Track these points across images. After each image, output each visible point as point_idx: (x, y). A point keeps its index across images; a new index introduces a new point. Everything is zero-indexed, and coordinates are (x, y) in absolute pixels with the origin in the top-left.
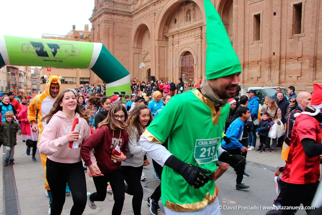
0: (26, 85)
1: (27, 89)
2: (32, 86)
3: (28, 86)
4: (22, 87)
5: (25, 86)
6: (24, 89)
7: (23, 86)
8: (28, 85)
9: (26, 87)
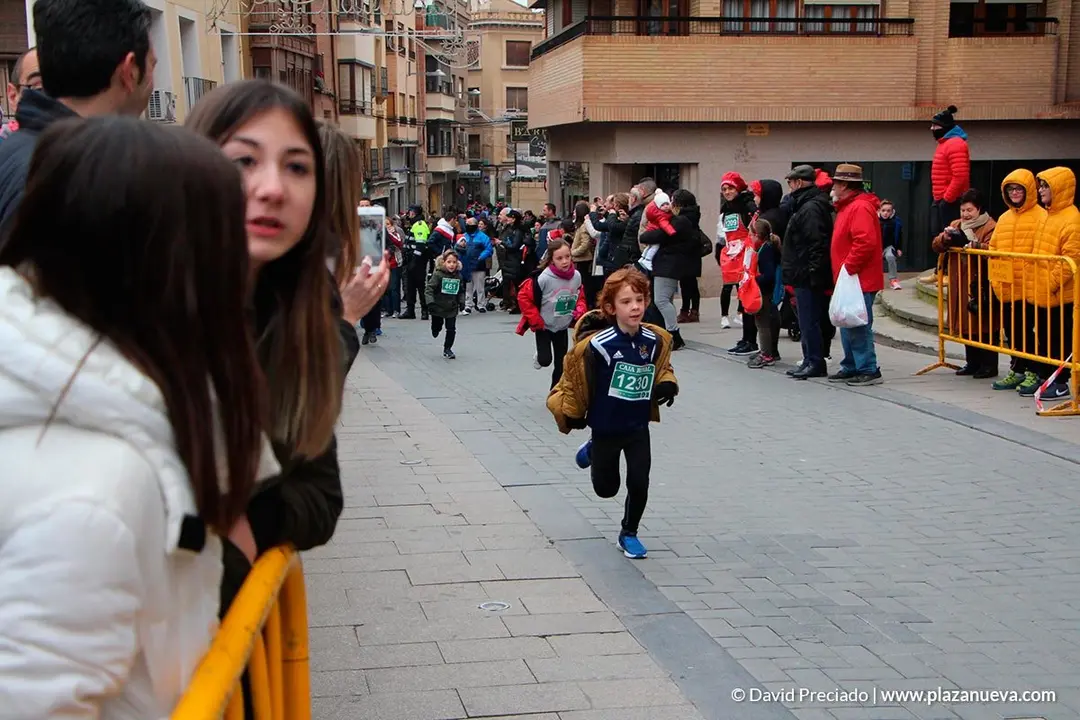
0: (383, 93)
1: (392, 121)
2: (421, 102)
3: (399, 99)
4: (359, 98)
5: (379, 101)
6: (374, 120)
7: (364, 92)
8: (400, 89)
9: (384, 108)
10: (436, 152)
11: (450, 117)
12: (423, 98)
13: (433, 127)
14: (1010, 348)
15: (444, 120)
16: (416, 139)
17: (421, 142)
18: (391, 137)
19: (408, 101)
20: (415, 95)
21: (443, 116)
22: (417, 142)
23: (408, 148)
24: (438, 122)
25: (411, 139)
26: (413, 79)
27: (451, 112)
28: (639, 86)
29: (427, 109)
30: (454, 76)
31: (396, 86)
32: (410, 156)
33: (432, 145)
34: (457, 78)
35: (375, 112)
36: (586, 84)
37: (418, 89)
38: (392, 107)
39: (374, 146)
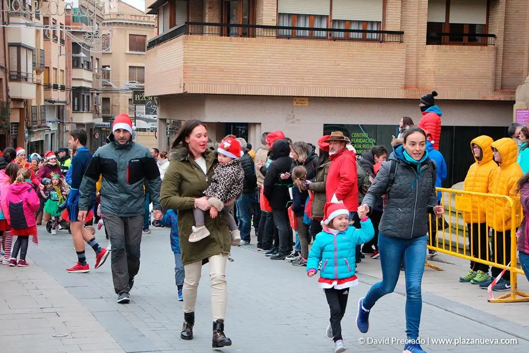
0: (42, 67)
1: (48, 87)
2: (68, 74)
3: (52, 72)
5: (38, 72)
6: (35, 86)
7: (27, 67)
8: (54, 65)
9: (41, 78)
10: (79, 109)
11: (89, 85)
12: (70, 72)
13: (77, 92)
14: (471, 256)
15: (85, 88)
16: (64, 100)
17: (68, 102)
18: (46, 98)
19: (60, 74)
20: (64, 69)
21: (84, 84)
22: (65, 102)
23: (59, 106)
24: (80, 88)
25: (61, 100)
26: (63, 59)
27: (90, 82)
28: (222, 70)
29: (73, 79)
30: (92, 57)
31: (51, 63)
32: (60, 112)
33: (76, 104)
34: (94, 58)
35: (35, 80)
36: (184, 67)
37: (66, 65)
38: (48, 77)
39: (34, 104)
